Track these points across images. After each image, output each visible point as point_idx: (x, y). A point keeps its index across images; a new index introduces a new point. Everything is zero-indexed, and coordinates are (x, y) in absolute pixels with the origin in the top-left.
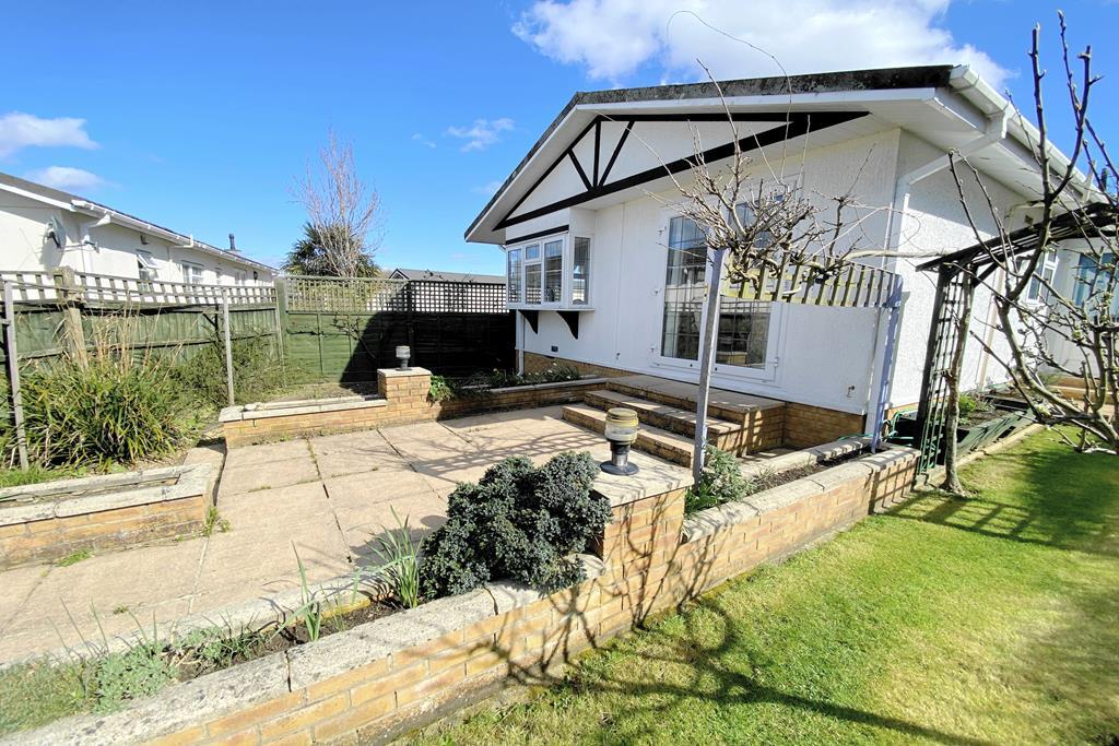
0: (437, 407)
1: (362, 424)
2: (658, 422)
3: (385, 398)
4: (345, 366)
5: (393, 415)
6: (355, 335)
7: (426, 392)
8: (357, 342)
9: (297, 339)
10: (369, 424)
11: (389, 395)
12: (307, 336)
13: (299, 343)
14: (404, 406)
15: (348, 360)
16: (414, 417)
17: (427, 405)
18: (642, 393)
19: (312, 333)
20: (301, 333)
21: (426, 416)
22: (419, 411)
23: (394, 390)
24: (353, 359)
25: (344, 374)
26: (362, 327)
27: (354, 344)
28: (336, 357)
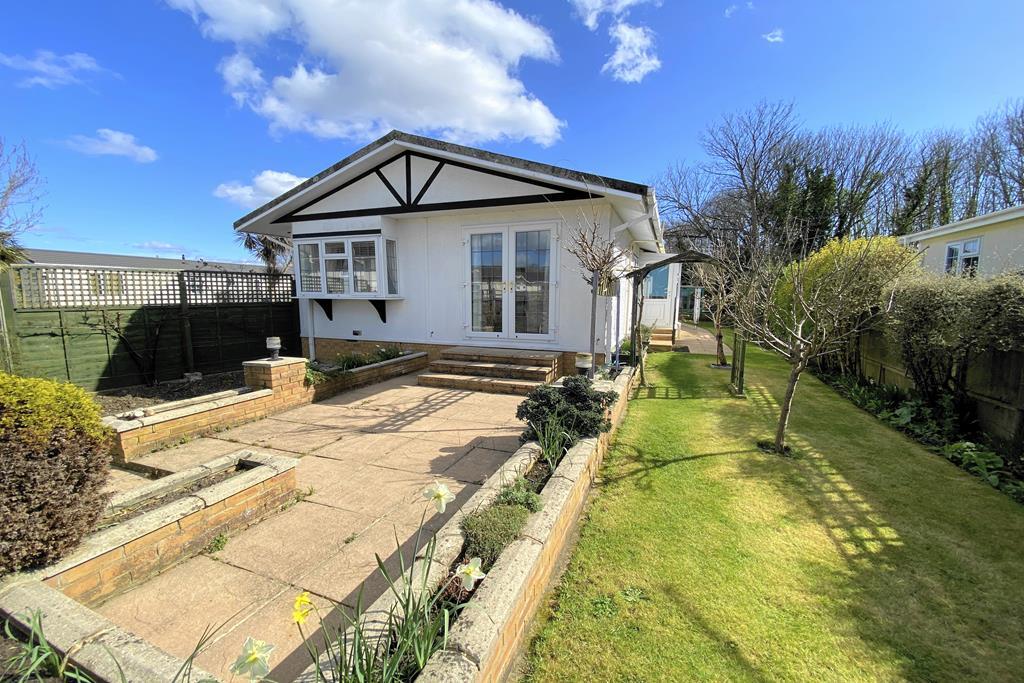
0: (312, 389)
1: (252, 415)
2: (501, 374)
3: (271, 388)
4: (101, 370)
5: (278, 403)
6: (115, 334)
7: (303, 377)
8: (116, 341)
9: (30, 343)
10: (259, 414)
11: (274, 384)
12: (47, 338)
13: (34, 347)
14: (286, 393)
15: (104, 364)
16: (295, 402)
17: (304, 389)
18: (475, 358)
19: (53, 335)
20: (36, 335)
21: (304, 400)
22: (298, 397)
23: (277, 379)
24: (112, 362)
25: (100, 380)
26: (123, 324)
27: (113, 344)
28: (88, 361)
